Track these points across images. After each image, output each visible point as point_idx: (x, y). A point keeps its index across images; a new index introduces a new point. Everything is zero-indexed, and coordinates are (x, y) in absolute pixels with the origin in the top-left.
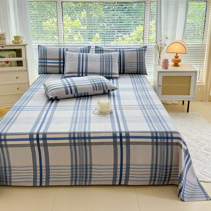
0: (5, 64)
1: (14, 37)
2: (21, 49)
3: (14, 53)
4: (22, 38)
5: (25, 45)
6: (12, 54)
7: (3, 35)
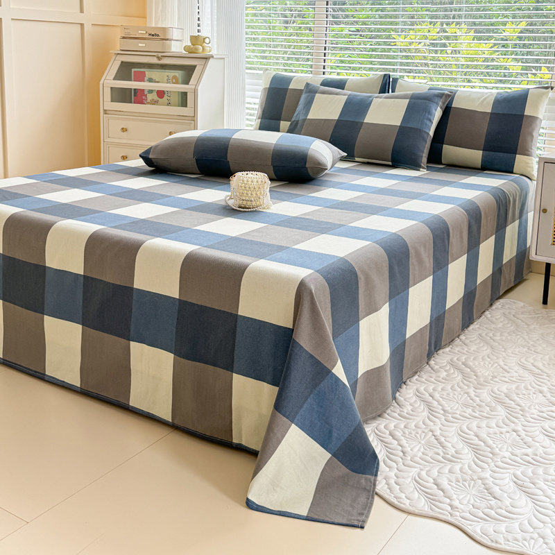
0: (156, 98)
1: (192, 37)
2: (195, 67)
3: (179, 74)
4: (207, 41)
5: (207, 59)
6: (174, 77)
7: (164, 30)
